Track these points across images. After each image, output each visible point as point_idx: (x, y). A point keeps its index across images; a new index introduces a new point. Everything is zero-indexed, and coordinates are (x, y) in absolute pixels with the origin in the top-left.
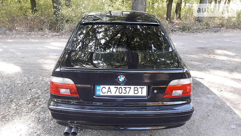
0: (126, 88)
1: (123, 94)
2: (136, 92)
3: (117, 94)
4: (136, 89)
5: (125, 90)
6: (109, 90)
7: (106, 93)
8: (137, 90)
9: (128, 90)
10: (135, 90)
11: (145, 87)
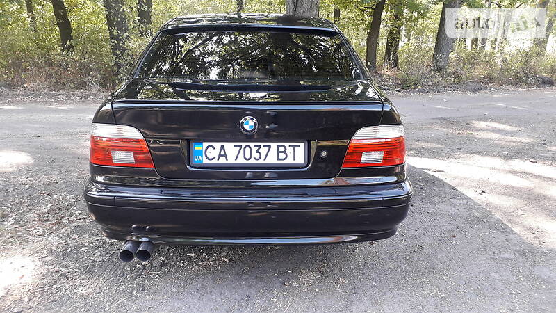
0: (259, 147)
1: (252, 161)
2: (282, 156)
3: (241, 161)
4: (282, 149)
5: (258, 152)
6: (222, 153)
7: (216, 158)
8: (284, 152)
9: (263, 151)
10: (279, 152)
11: (302, 145)
